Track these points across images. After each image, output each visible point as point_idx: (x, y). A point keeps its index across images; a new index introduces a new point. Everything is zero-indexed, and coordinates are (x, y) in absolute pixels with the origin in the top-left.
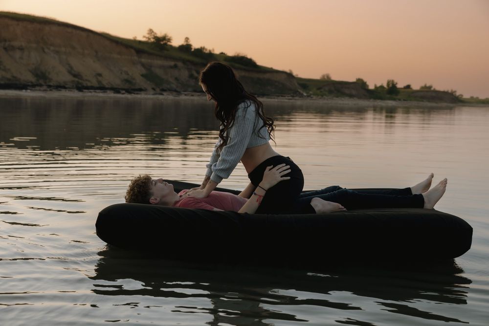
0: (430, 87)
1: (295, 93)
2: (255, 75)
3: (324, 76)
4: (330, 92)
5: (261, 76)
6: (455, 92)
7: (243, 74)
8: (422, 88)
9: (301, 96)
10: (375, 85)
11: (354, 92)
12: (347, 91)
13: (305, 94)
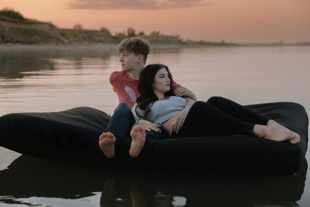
0: (158, 33)
1: (58, 41)
2: (23, 27)
3: (76, 26)
4: (84, 39)
5: (28, 27)
6: (179, 36)
7: (12, 25)
8: (152, 34)
9: (63, 43)
10: (116, 33)
11: (103, 39)
12: (97, 38)
13: (66, 41)
